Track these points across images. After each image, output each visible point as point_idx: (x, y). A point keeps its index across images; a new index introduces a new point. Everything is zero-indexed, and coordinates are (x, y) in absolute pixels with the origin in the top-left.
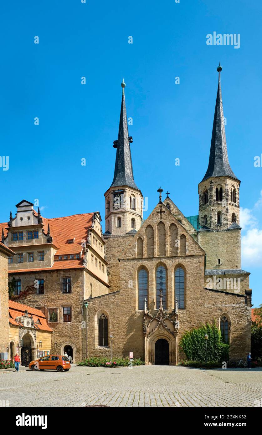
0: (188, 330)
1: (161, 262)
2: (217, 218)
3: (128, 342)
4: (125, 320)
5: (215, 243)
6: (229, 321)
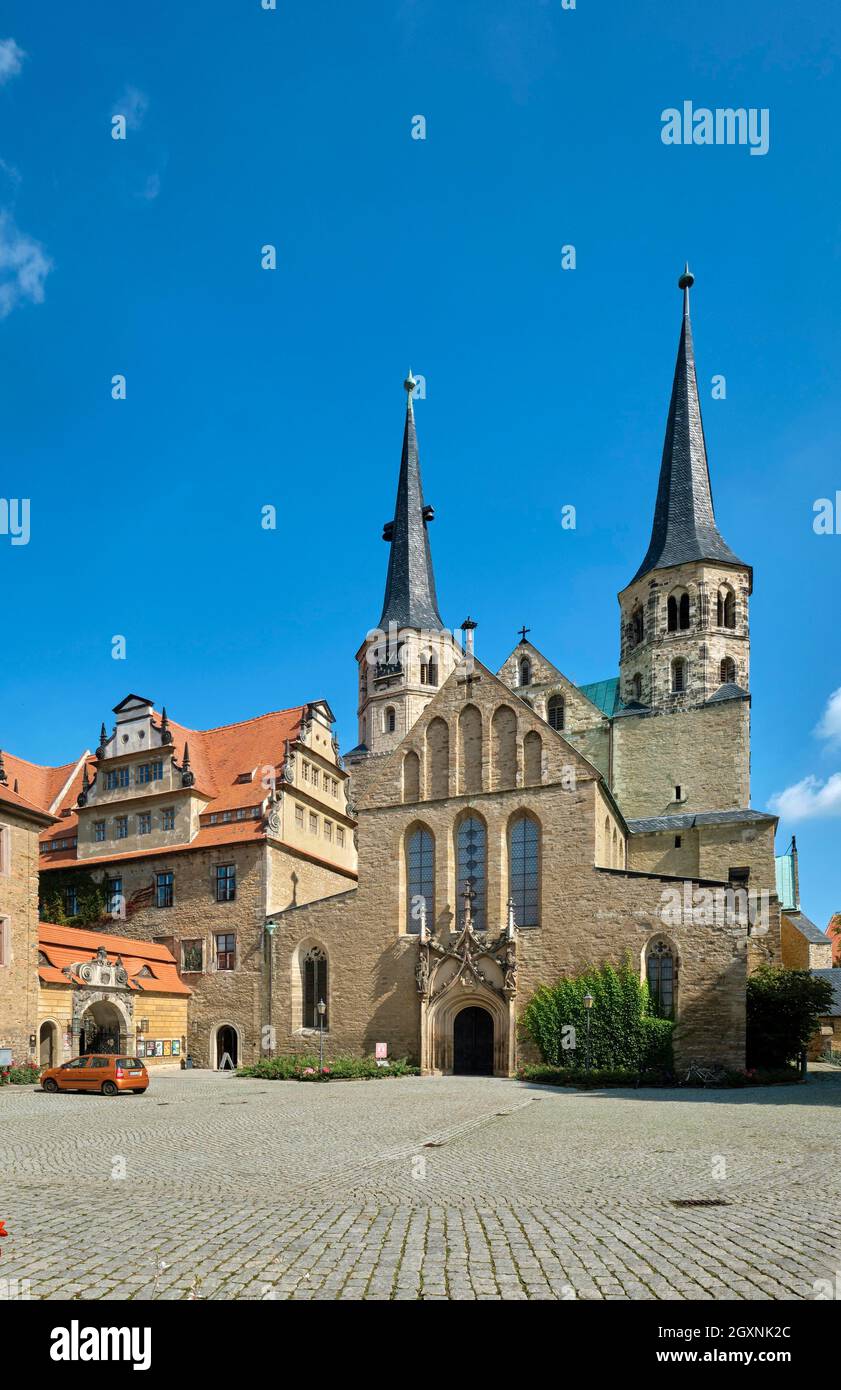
0: (546, 982)
1: (469, 808)
3: (377, 1017)
4: (369, 960)
6: (674, 955)
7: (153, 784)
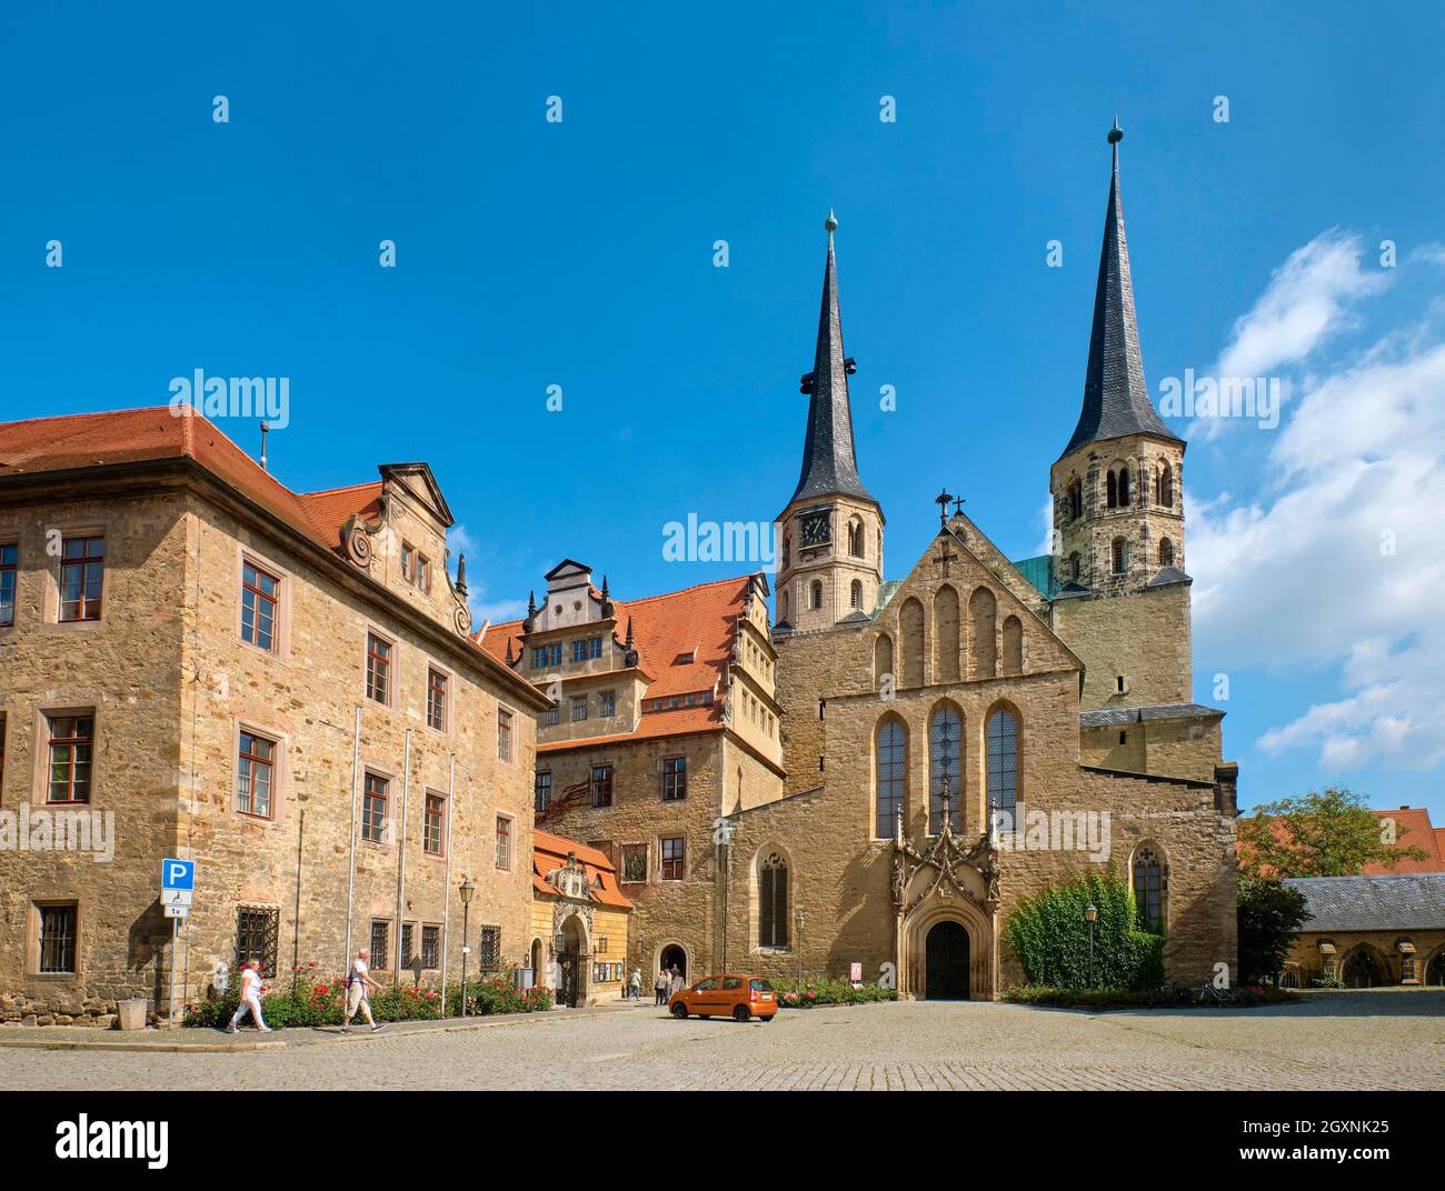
0: (1029, 894)
1: (946, 698)
2: (1111, 558)
3: (845, 933)
4: (836, 868)
5: (1106, 632)
6: (1162, 862)
7: (590, 663)
